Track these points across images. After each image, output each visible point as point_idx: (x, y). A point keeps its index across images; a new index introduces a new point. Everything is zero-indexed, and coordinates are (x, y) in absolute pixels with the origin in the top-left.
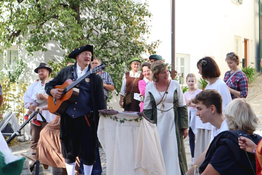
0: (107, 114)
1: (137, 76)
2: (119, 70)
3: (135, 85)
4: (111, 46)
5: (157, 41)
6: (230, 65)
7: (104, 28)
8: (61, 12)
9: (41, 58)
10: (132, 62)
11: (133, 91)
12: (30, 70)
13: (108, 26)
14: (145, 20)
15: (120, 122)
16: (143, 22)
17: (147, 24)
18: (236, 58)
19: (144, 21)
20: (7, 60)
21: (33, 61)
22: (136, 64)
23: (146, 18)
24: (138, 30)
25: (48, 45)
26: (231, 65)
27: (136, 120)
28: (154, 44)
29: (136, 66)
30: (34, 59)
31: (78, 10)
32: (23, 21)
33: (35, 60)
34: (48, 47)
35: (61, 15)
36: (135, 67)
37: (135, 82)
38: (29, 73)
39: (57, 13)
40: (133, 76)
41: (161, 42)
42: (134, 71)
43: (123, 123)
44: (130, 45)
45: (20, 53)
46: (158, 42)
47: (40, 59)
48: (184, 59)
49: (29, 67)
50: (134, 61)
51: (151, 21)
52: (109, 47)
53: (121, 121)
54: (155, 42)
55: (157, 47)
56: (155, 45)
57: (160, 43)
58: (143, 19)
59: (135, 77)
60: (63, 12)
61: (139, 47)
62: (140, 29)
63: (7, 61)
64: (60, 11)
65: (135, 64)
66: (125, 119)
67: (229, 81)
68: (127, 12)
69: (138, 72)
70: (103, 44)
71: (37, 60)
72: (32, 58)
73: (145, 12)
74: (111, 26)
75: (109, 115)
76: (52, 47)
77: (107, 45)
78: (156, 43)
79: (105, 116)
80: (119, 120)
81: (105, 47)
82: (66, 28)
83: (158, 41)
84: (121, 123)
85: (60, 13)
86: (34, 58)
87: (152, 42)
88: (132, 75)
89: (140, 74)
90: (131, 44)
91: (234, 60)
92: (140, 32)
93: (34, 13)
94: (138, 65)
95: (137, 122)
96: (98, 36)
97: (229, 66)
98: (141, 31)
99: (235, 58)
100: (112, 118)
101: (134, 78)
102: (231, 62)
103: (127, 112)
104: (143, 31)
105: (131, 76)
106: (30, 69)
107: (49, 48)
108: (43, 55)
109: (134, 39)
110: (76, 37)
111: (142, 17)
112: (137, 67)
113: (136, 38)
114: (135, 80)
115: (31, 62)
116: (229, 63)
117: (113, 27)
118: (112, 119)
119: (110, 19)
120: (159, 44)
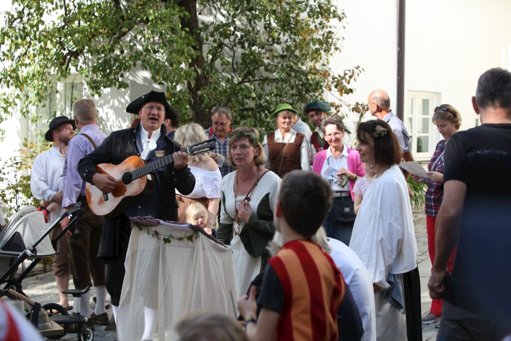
0: (143, 225)
1: (289, 140)
2: (270, 126)
3: (286, 158)
4: (262, 76)
5: (354, 69)
6: (442, 129)
7: (239, 43)
8: (153, 12)
9: (124, 99)
10: (279, 114)
11: (283, 170)
12: (104, 123)
13: (247, 40)
14: (333, 27)
15: (164, 242)
16: (326, 30)
17: (336, 35)
18: (452, 115)
19: (331, 27)
20: (64, 102)
21: (109, 105)
22: (286, 116)
23: (333, 22)
24: (317, 46)
25: (138, 74)
26: (445, 129)
27: (190, 238)
28: (350, 74)
29: (287, 120)
30: (112, 101)
31: (193, 7)
32: (82, 30)
33: (113, 103)
34: (138, 77)
35: (154, 18)
36: (284, 123)
37: (285, 153)
38: (101, 127)
39: (145, 16)
40: (281, 141)
41: (362, 71)
42: (284, 130)
43: (169, 243)
44: (296, 76)
45: (85, 90)
46: (356, 71)
47: (122, 100)
48: (428, 101)
49: (101, 117)
50: (281, 111)
51: (344, 27)
52: (258, 79)
53: (164, 239)
54: (350, 71)
55: (355, 80)
56: (351, 77)
57: (360, 72)
58: (329, 24)
59: (286, 141)
60: (156, 14)
61: (311, 82)
62: (321, 43)
63: (62, 103)
64: (151, 11)
65: (285, 118)
66: (171, 236)
67: (440, 159)
68: (292, 10)
69: (291, 133)
70: (247, 72)
71: (116, 103)
72: (108, 98)
73: (332, 11)
74: (252, 39)
75: (147, 226)
76: (145, 79)
77: (255, 74)
78: (353, 73)
79: (140, 229)
80: (162, 237)
81: (251, 79)
82: (162, 45)
83: (358, 68)
84: (165, 244)
85: (151, 15)
86: (110, 99)
87: (345, 70)
88: (279, 139)
89: (294, 137)
90: (298, 74)
91: (449, 119)
92: (319, 51)
93: (103, 14)
94: (290, 118)
95: (191, 243)
96: (235, 58)
97: (441, 132)
98: (322, 49)
99: (450, 116)
100: (150, 233)
101: (284, 144)
102: (443, 123)
103: (173, 223)
104: (327, 48)
105: (277, 141)
106: (104, 120)
107: (140, 79)
108: (128, 94)
109: (311, 64)
110: (177, 62)
111: (324, 21)
112: (288, 122)
113: (314, 61)
114: (286, 147)
115: (105, 108)
116: (441, 127)
117: (258, 42)
118: (151, 235)
119: (251, 26)
120: (358, 74)
